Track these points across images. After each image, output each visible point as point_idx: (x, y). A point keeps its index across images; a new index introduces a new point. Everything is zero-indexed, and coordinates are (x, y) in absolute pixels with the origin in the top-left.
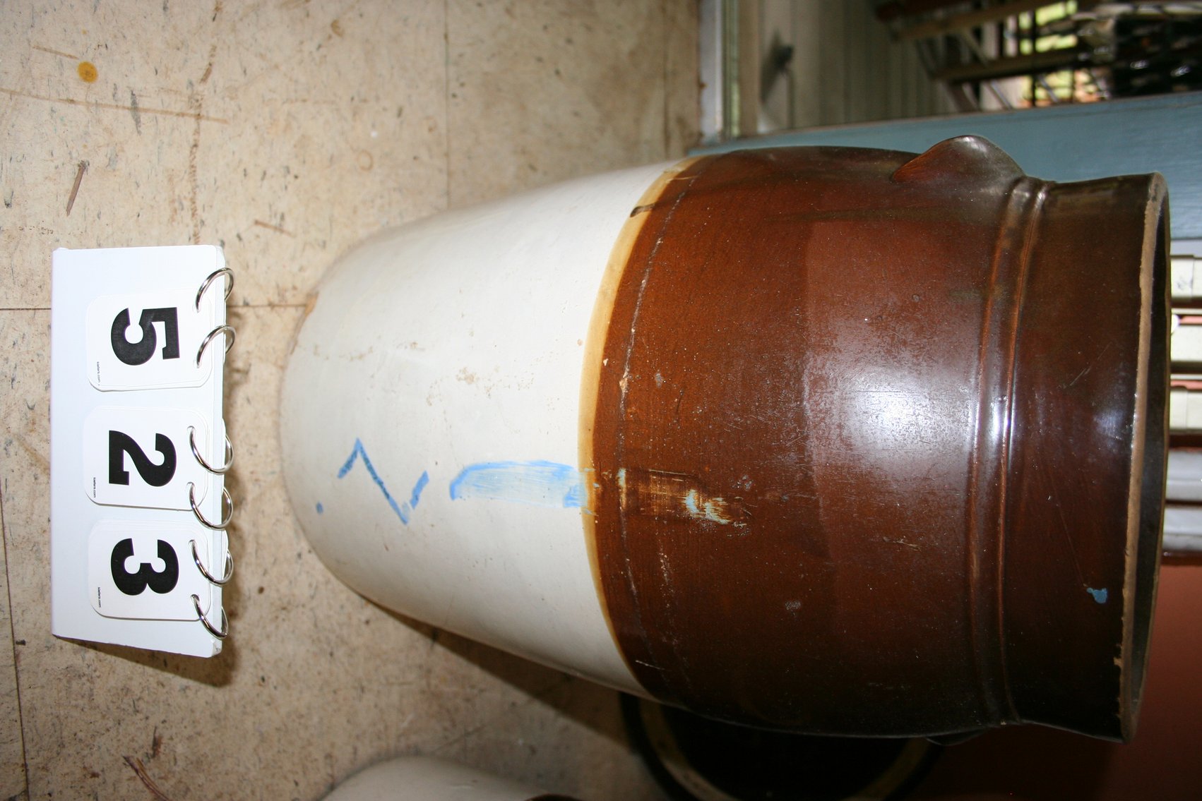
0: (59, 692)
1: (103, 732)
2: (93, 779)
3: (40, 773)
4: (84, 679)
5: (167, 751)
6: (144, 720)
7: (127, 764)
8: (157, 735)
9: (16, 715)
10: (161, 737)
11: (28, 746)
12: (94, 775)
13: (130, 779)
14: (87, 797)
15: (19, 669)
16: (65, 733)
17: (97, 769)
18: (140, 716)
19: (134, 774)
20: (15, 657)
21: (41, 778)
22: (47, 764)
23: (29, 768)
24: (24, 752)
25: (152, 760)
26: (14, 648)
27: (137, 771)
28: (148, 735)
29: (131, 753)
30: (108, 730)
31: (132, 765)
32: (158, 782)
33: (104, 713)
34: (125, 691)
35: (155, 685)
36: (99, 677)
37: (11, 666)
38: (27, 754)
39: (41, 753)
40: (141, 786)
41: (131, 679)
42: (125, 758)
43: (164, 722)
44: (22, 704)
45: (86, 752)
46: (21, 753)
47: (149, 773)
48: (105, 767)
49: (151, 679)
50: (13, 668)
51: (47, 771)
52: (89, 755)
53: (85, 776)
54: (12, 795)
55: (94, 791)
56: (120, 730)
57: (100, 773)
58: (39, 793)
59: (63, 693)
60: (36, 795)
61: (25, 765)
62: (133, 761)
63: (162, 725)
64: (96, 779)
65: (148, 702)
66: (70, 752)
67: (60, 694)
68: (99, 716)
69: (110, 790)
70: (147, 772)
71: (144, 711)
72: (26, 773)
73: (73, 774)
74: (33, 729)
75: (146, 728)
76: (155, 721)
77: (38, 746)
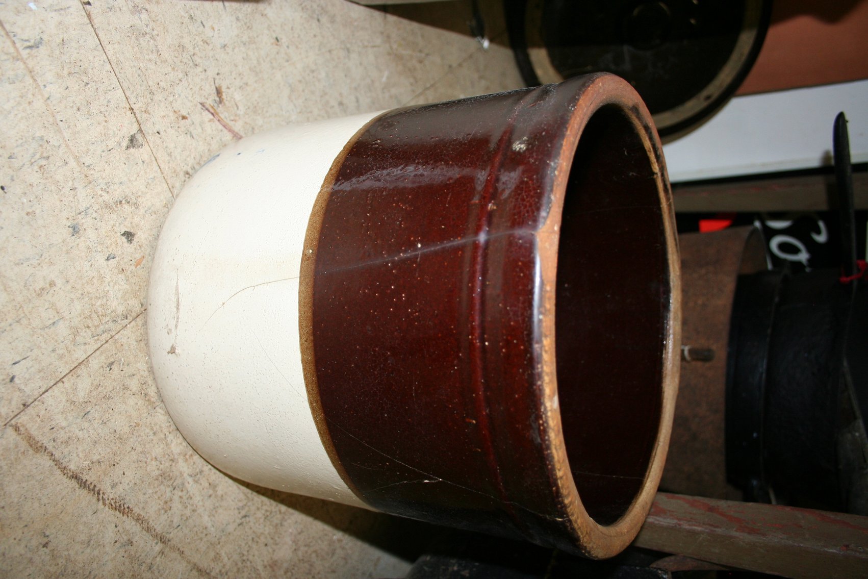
0: (133, 48)
1: (178, 82)
2: (184, 120)
3: (145, 116)
4: (148, 37)
5: (229, 98)
6: (204, 72)
7: (204, 108)
8: (217, 85)
9: (108, 67)
10: (220, 87)
11: (128, 94)
12: (184, 118)
13: (210, 121)
14: (185, 135)
15: (95, 26)
16: (151, 83)
17: (185, 114)
18: (199, 69)
19: (212, 117)
20: (88, 17)
21: (147, 120)
22: (147, 109)
23: (135, 111)
24: (127, 99)
25: (220, 106)
26: (84, 8)
27: (212, 114)
28: (211, 85)
29: (203, 100)
30: (180, 80)
31: (207, 109)
32: (231, 124)
33: (173, 66)
34: (181, 47)
35: (202, 43)
36: (158, 35)
37: (88, 24)
38: (129, 100)
39: (139, 99)
40: (221, 127)
41: (182, 37)
42: (201, 104)
43: (218, 74)
44: (109, 58)
45: (171, 99)
46: (124, 99)
47: (222, 117)
48: (189, 110)
49: (197, 38)
50: (90, 25)
51: (149, 113)
52: (174, 101)
53: (177, 118)
54: (132, 133)
55: (188, 131)
56: (190, 80)
57: (187, 116)
58: (150, 132)
59: (136, 49)
60: (149, 133)
61: (132, 109)
62: (207, 106)
63: (217, 77)
64: (186, 120)
65: (201, 57)
66: (160, 98)
68: (170, 69)
69: (200, 130)
70: (220, 115)
71: (201, 65)
72: (135, 115)
73: (168, 116)
74: (126, 79)
75: (207, 79)
76: (211, 73)
77: (135, 93)
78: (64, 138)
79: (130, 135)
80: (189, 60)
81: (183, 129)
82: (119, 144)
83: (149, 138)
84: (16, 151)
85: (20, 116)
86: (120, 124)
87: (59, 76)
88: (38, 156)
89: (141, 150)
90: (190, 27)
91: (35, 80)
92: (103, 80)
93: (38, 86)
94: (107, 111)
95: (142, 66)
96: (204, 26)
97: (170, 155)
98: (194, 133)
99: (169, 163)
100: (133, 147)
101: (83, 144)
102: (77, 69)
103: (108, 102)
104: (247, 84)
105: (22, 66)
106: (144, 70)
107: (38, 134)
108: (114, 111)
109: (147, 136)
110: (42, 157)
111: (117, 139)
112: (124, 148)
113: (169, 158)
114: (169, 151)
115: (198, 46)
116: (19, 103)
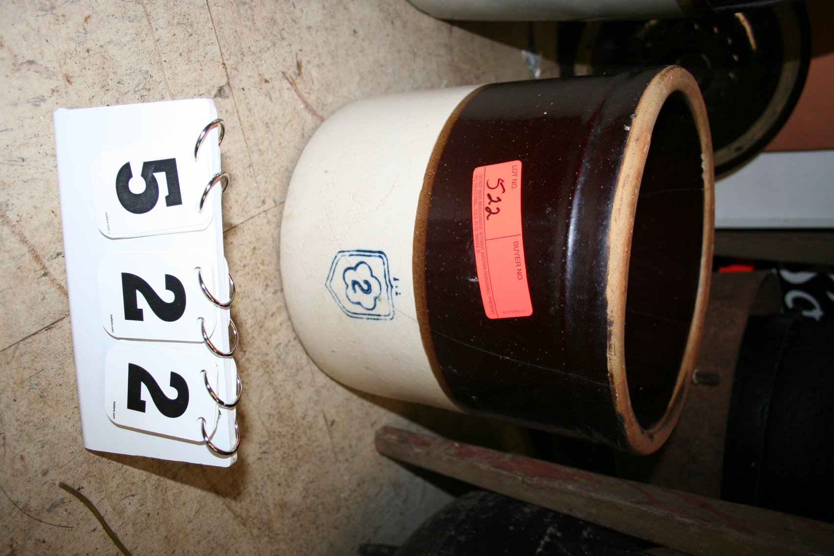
0: (233, 13)
1: (266, 50)
2: (266, 83)
3: (234, 72)
4: (247, 6)
5: (307, 73)
6: (289, 46)
7: (285, 77)
8: (298, 59)
9: (211, 25)
10: (301, 62)
11: (223, 50)
12: (266, 81)
13: (288, 89)
14: (265, 97)
16: (243, 46)
17: (268, 78)
18: (285, 43)
19: (290, 86)
21: (235, 76)
22: (237, 67)
23: (226, 66)
24: (222, 54)
25: (298, 78)
27: (291, 84)
28: (293, 59)
29: (284, 70)
30: (268, 49)
31: (287, 78)
32: (306, 96)
33: (264, 35)
34: (273, 21)
35: (290, 21)
36: (255, 7)
38: (223, 56)
39: (232, 57)
40: (296, 96)
41: (275, 13)
42: (283, 72)
43: (301, 50)
44: (213, 17)
45: (258, 63)
46: (220, 54)
47: (299, 88)
48: (272, 76)
49: (287, 15)
51: (238, 71)
52: (260, 65)
53: (260, 80)
54: (221, 85)
55: (268, 94)
56: (276, 51)
57: (270, 80)
58: (237, 87)
59: (236, 14)
60: (235, 88)
61: (224, 64)
62: (288, 76)
63: (300, 53)
64: (268, 84)
65: (288, 33)
66: (249, 60)
67: (234, 15)
68: (261, 37)
69: (278, 95)
70: (297, 86)
71: (288, 39)
72: (226, 70)
73: (254, 77)
74: (223, 38)
75: (291, 52)
76: (295, 48)
77: (229, 51)
78: (165, 76)
79: (219, 86)
80: (278, 33)
81: (264, 91)
82: (209, 92)
83: (235, 92)
84: (124, 78)
85: (132, 50)
86: (212, 75)
87: (169, 23)
88: (141, 86)
89: (226, 101)
90: (283, 6)
91: (150, 23)
92: (205, 35)
93: (151, 28)
94: (203, 61)
95: (238, 30)
96: (295, 7)
97: (250, 110)
98: (273, 96)
99: (248, 117)
100: (220, 97)
101: (180, 85)
102: (185, 21)
103: (206, 54)
104: (323, 64)
105: (142, 9)
106: (239, 33)
107: (144, 68)
108: (209, 62)
109: (233, 89)
110: (144, 88)
111: (208, 87)
112: (213, 96)
113: (249, 113)
114: (250, 108)
115: (287, 23)
116: (134, 40)
